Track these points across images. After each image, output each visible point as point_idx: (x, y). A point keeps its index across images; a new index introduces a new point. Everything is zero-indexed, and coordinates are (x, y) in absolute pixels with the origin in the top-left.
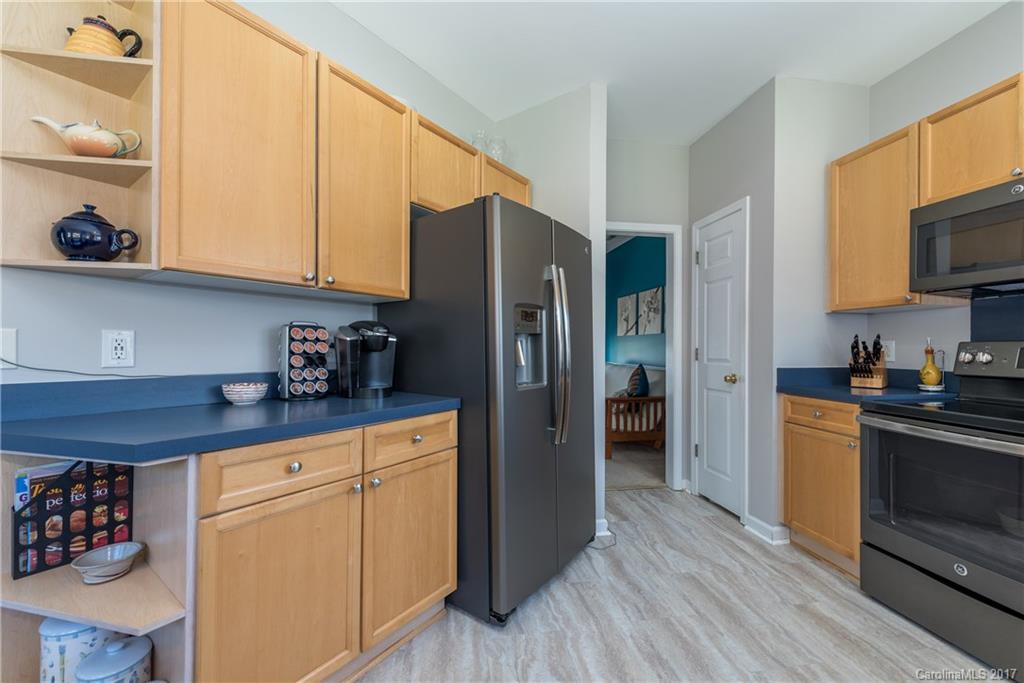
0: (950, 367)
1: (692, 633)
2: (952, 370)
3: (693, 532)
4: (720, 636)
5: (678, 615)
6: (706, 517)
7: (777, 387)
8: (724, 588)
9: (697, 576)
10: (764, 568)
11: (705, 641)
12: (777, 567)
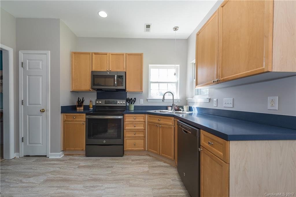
0: (94, 104)
1: (62, 193)
2: (95, 105)
3: (33, 168)
4: (68, 187)
5: (53, 193)
6: (34, 162)
7: (61, 112)
8: (58, 176)
9: (47, 179)
10: (64, 164)
11: (66, 191)
12: (66, 162)
